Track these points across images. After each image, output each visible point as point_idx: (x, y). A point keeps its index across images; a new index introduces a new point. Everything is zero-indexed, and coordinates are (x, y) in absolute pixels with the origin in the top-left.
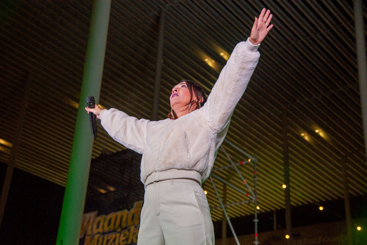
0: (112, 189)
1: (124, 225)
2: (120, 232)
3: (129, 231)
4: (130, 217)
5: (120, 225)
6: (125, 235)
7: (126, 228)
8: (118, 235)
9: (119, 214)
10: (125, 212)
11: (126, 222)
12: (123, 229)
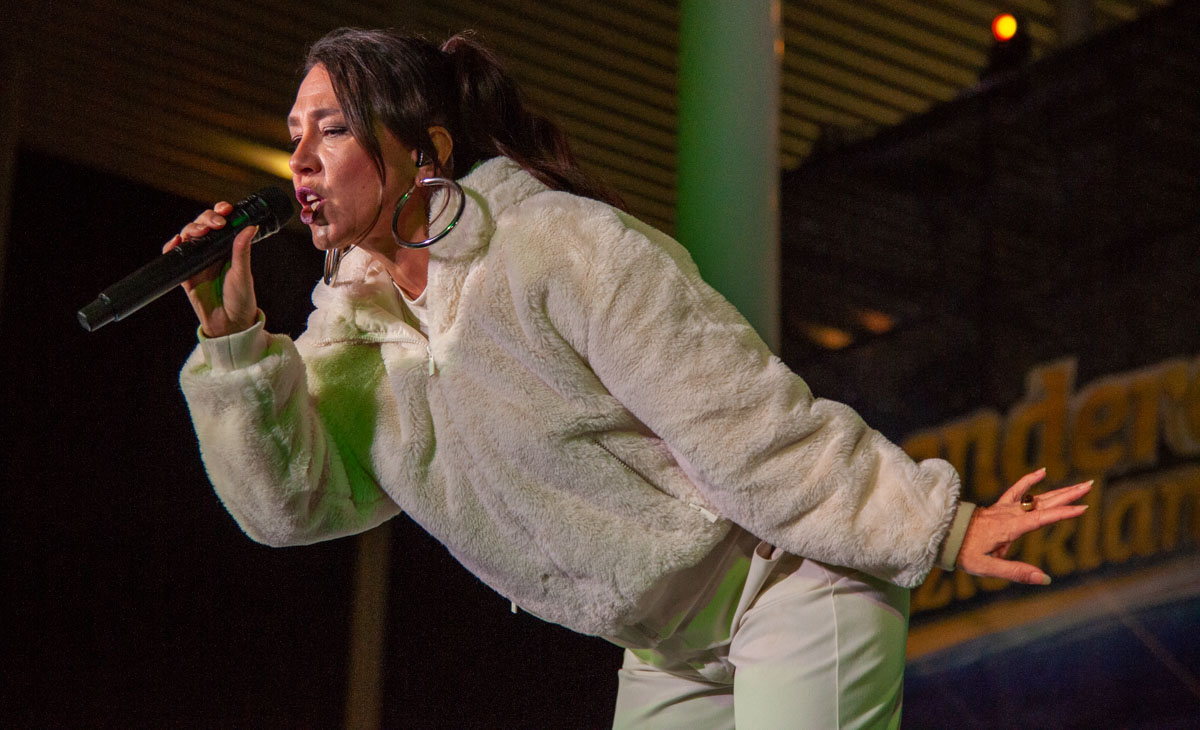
0: (878, 322)
1: (987, 487)
4: (1016, 443)
5: (968, 490)
10: (985, 423)
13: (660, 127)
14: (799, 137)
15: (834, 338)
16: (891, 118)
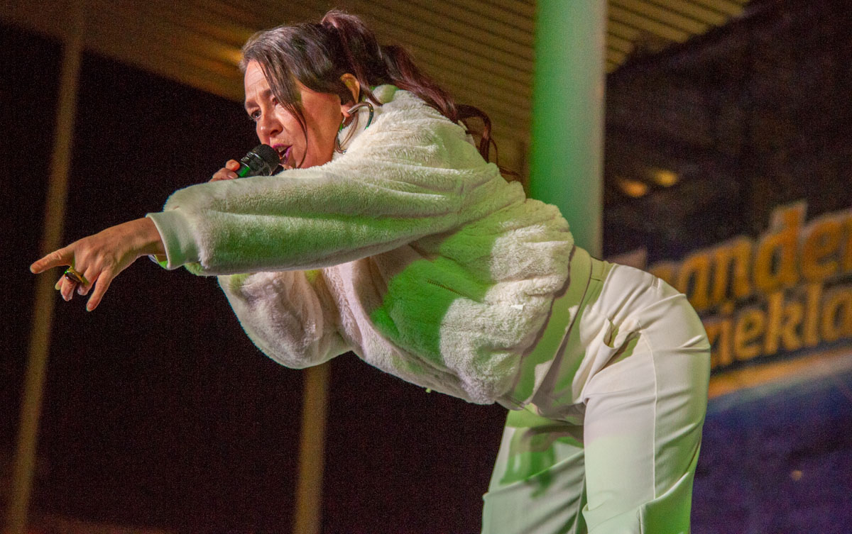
0: (667, 178)
1: (743, 290)
2: (732, 317)
3: (765, 308)
4: (763, 260)
5: (729, 292)
6: (750, 326)
7: (752, 300)
8: (725, 326)
9: (721, 254)
10: (741, 247)
11: (751, 278)
12: (740, 305)
13: (521, 44)
14: (617, 50)
15: (636, 189)
16: (679, 37)
